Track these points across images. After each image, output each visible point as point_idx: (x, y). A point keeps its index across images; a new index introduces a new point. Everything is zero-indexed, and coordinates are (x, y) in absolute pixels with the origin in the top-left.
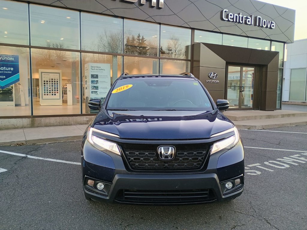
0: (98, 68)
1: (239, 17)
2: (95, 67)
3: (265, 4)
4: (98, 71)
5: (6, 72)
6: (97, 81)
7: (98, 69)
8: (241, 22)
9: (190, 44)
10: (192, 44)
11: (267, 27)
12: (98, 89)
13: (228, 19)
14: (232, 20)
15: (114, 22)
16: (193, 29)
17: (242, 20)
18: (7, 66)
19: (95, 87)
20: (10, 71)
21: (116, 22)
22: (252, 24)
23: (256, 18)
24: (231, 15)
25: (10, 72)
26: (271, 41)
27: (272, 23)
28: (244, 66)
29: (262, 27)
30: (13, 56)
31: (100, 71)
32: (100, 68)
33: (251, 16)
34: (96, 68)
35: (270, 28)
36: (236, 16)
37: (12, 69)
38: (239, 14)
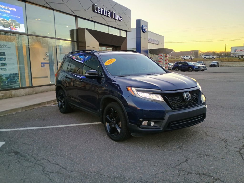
1: (104, 11)
2: (1, 45)
3: (116, 4)
4: (5, 48)
6: (5, 58)
7: (5, 47)
8: (105, 15)
9: (75, 29)
10: (77, 28)
11: (118, 20)
12: (6, 66)
13: (98, 11)
14: (100, 13)
16: (76, 17)
17: (105, 14)
19: (3, 64)
22: (111, 17)
23: (112, 12)
24: (99, 9)
26: (120, 29)
27: (120, 17)
28: (108, 47)
29: (116, 19)
31: (7, 49)
32: (6, 46)
33: (110, 11)
34: (3, 46)
35: (120, 21)
36: (102, 10)
38: (103, 9)
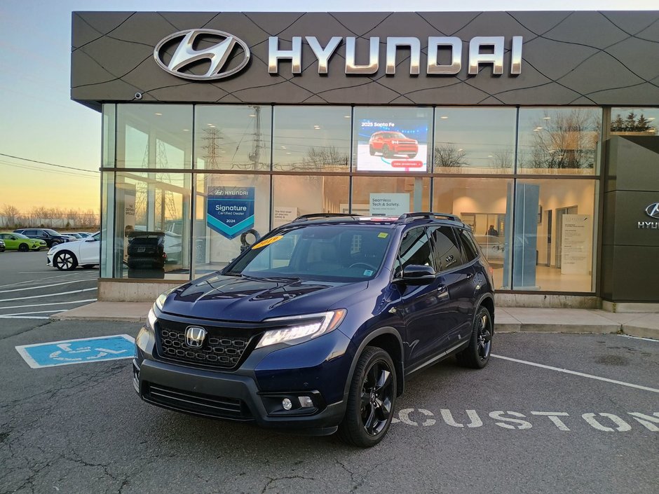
0: (385, 203)
2: (379, 200)
5: (237, 214)
7: (386, 205)
15: (419, 116)
18: (239, 205)
20: (242, 211)
21: (422, 116)
25: (242, 214)
30: (246, 189)
31: (389, 207)
32: (390, 203)
34: (382, 203)
37: (245, 209)
